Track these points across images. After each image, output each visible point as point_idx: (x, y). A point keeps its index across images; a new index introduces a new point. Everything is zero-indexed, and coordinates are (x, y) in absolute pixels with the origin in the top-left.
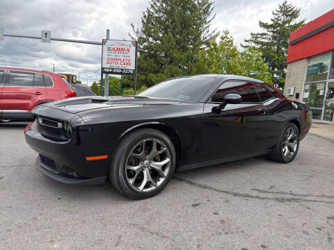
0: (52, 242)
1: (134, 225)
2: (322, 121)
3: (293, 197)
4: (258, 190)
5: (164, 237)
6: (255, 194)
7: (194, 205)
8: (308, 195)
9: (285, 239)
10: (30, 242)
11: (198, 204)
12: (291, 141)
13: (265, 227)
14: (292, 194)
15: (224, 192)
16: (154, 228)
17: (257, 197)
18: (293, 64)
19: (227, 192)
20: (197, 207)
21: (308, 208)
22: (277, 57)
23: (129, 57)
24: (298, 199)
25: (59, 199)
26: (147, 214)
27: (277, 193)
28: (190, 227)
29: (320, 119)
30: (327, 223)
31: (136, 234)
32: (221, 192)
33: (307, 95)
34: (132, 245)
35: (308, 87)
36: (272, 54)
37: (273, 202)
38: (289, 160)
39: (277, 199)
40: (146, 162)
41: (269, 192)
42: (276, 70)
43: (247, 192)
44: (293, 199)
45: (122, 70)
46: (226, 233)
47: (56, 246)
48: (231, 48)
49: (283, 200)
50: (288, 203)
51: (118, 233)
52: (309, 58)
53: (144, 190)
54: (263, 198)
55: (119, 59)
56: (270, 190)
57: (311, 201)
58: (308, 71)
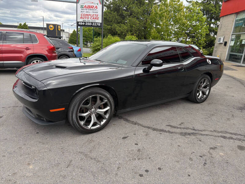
0: (29, 164)
1: (81, 153)
2: (241, 64)
3: (194, 131)
4: (171, 126)
5: (98, 161)
6: (168, 129)
7: (124, 138)
8: (204, 130)
9: (176, 163)
10: (16, 164)
11: (127, 137)
12: (205, 87)
13: (166, 154)
14: (194, 129)
15: (147, 127)
16: (94, 155)
17: (169, 132)
18: (224, 18)
19: (149, 128)
20: (126, 139)
21: (200, 141)
22: (214, 10)
23: (97, 12)
24: (196, 133)
25: (37, 133)
26: (92, 144)
27: (184, 128)
28: (117, 154)
29: (240, 62)
30: (209, 152)
31: (82, 159)
32: (145, 127)
33: (232, 43)
34: (77, 167)
35: (234, 37)
36: (211, 8)
37: (178, 136)
38: (202, 101)
39: (181, 134)
40: (93, 110)
41: (178, 128)
42: (213, 21)
43: (163, 127)
44: (192, 133)
45: (92, 23)
46: (139, 159)
47: (31, 167)
48: (178, 3)
49: (185, 134)
50: (188, 136)
51: (70, 158)
52: (237, 13)
53: (92, 128)
54: (172, 133)
55: (89, 15)
56: (179, 127)
57: (205, 135)
58: (235, 24)
